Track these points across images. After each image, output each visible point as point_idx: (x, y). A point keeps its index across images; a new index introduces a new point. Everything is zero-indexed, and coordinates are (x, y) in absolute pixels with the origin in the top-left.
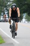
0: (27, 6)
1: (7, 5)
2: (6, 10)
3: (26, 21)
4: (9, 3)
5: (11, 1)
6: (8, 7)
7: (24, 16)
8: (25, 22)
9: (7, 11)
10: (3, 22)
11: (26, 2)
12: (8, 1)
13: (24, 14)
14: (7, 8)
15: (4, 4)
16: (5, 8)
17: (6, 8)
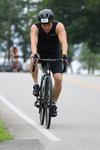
0: (85, 18)
1: (20, 15)
2: (17, 34)
3: (84, 68)
4: (26, 10)
5: (33, 4)
6: (23, 22)
7: (77, 54)
8: (79, 73)
9: (18, 37)
10: (7, 71)
11: (83, 7)
12: (24, 5)
13: (76, 46)
14: (19, 26)
15: (10, 14)
16: (13, 27)
17: (16, 27)
